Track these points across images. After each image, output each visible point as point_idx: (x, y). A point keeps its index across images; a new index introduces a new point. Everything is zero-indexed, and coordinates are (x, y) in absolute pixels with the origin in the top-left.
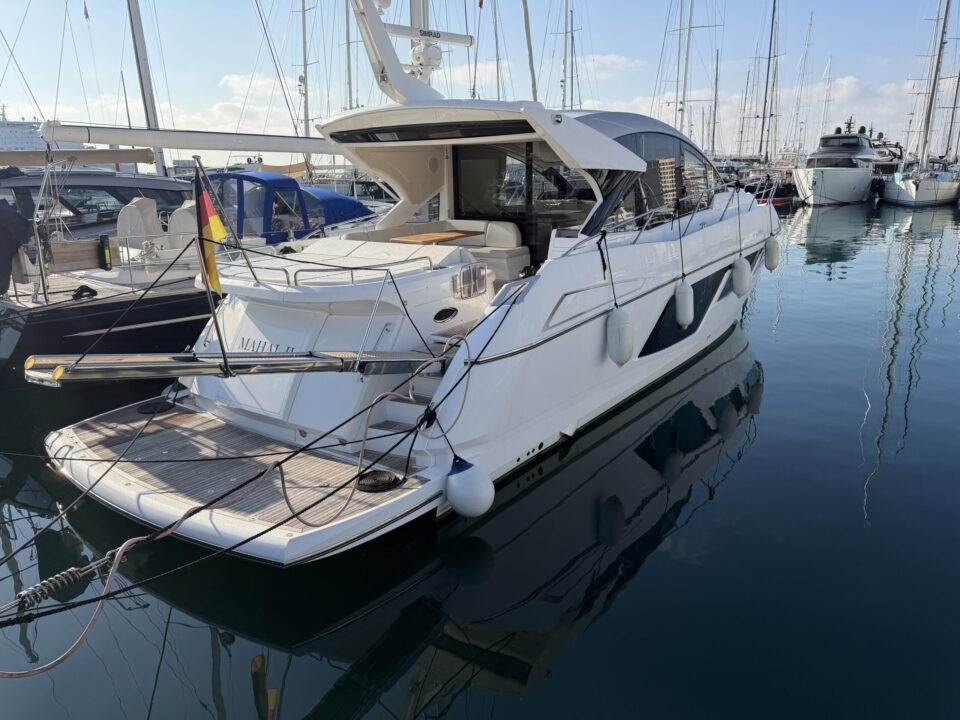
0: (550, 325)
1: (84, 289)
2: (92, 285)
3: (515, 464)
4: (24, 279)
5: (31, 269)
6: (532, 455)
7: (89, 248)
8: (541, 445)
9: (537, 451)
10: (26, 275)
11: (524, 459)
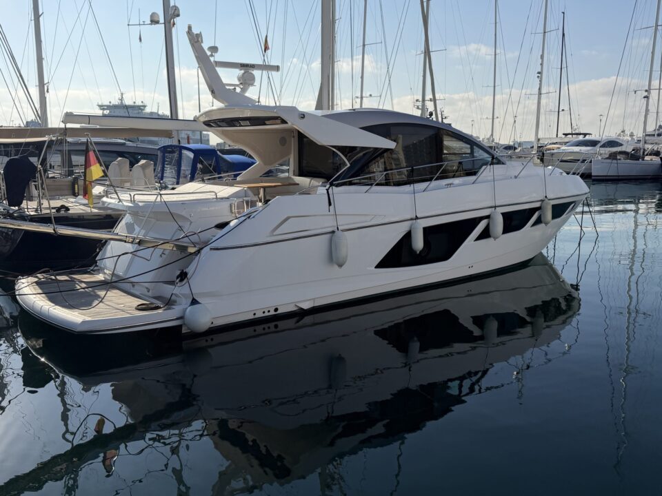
0: (275, 234)
1: (63, 207)
2: (67, 205)
3: (251, 316)
4: (31, 199)
5: (35, 192)
6: (267, 314)
7: (67, 183)
8: (276, 310)
9: (272, 313)
10: (32, 197)
11: (260, 315)
